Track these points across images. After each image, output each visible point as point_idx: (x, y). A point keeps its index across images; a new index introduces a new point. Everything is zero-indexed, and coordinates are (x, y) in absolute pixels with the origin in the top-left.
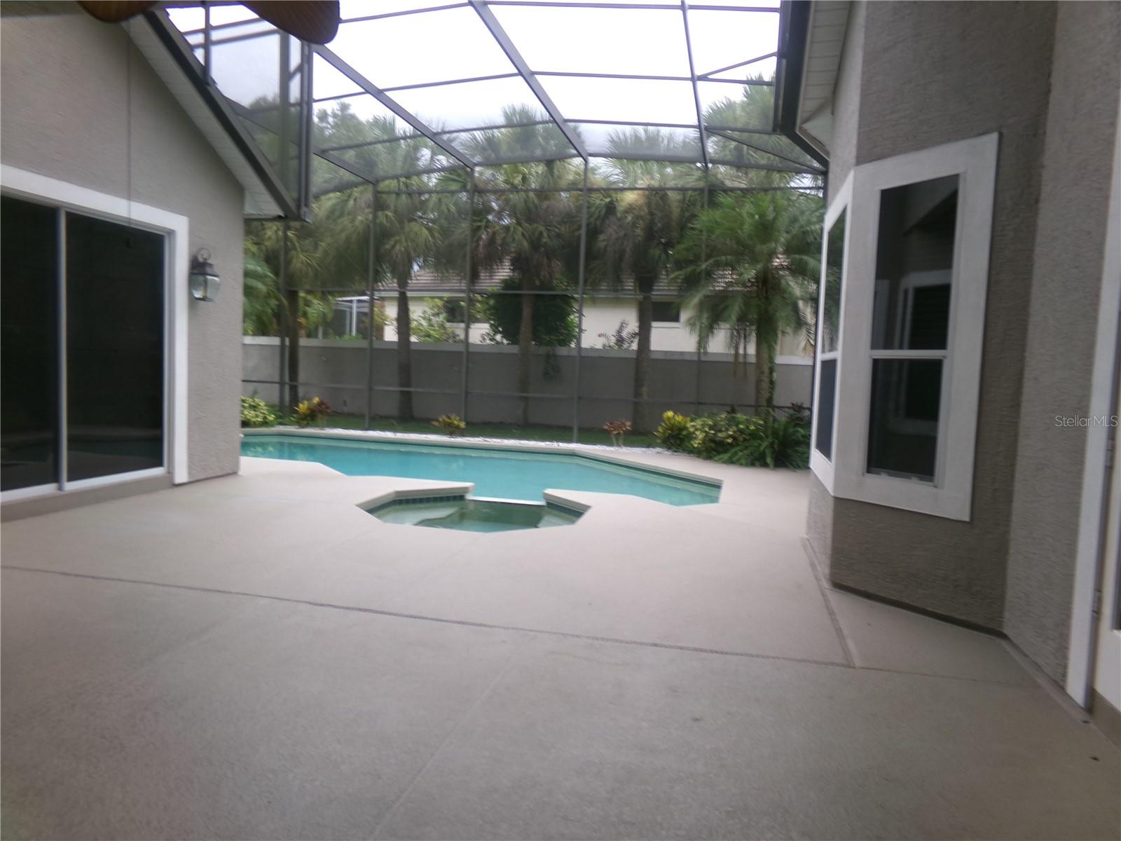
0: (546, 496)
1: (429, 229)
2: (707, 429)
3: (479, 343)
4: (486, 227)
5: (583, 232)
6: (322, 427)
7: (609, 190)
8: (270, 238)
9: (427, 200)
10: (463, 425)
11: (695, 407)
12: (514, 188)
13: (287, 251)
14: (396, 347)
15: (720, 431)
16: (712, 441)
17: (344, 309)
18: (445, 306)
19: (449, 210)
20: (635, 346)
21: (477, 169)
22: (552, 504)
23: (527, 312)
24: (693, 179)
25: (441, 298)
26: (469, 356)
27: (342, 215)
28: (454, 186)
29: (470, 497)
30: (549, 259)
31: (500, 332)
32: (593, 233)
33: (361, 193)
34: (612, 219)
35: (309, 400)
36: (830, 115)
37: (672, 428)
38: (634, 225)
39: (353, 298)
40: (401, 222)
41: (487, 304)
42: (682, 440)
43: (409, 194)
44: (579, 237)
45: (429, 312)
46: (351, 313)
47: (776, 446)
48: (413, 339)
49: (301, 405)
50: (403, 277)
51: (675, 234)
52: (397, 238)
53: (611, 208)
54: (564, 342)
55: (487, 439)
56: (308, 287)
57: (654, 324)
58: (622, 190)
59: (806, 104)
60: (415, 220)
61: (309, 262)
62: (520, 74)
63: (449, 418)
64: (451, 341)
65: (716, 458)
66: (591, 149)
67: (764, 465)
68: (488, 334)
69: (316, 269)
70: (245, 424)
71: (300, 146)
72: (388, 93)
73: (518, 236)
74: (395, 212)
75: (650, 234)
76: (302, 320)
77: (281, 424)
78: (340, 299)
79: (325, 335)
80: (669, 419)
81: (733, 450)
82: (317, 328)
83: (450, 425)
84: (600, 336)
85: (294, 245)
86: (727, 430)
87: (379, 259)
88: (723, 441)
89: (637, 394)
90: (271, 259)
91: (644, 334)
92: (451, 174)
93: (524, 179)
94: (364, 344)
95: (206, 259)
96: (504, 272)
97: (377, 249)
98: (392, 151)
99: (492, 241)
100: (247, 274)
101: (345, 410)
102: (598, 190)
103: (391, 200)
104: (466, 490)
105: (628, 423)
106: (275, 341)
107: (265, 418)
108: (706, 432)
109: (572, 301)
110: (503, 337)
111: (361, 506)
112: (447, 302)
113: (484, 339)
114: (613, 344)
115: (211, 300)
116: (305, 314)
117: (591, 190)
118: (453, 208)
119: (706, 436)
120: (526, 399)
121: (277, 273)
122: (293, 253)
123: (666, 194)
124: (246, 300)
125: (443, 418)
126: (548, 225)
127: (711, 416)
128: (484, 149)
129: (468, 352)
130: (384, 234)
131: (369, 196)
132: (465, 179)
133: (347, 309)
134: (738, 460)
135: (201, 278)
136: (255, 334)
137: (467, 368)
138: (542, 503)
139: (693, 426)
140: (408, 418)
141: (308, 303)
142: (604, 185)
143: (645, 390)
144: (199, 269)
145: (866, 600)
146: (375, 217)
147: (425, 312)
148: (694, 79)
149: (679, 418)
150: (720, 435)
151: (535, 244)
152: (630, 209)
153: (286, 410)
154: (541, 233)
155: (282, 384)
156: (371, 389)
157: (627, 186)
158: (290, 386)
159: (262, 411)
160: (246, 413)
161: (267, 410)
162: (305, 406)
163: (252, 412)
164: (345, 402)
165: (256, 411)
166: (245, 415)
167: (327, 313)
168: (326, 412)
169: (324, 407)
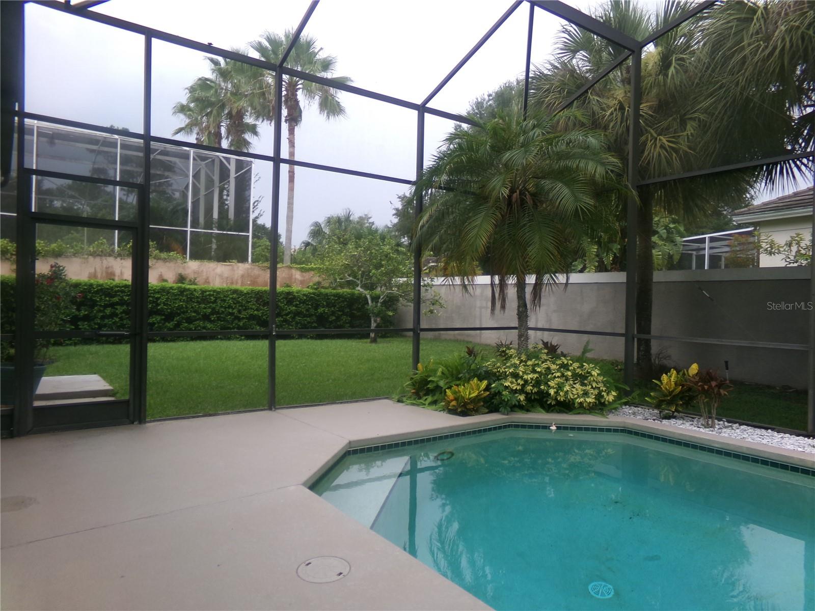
35: (681, 367)
39: (707, 236)
49: (665, 377)
107: (600, 396)
153: (637, 383)
155: (628, 336)
158: (639, 340)
159: (594, 385)
160: (567, 388)
161: (603, 382)
162: (672, 379)
163: (578, 386)
164: (726, 362)
165: (585, 385)
166: (567, 392)
167: (673, 255)
168: (720, 394)
169: (714, 384)
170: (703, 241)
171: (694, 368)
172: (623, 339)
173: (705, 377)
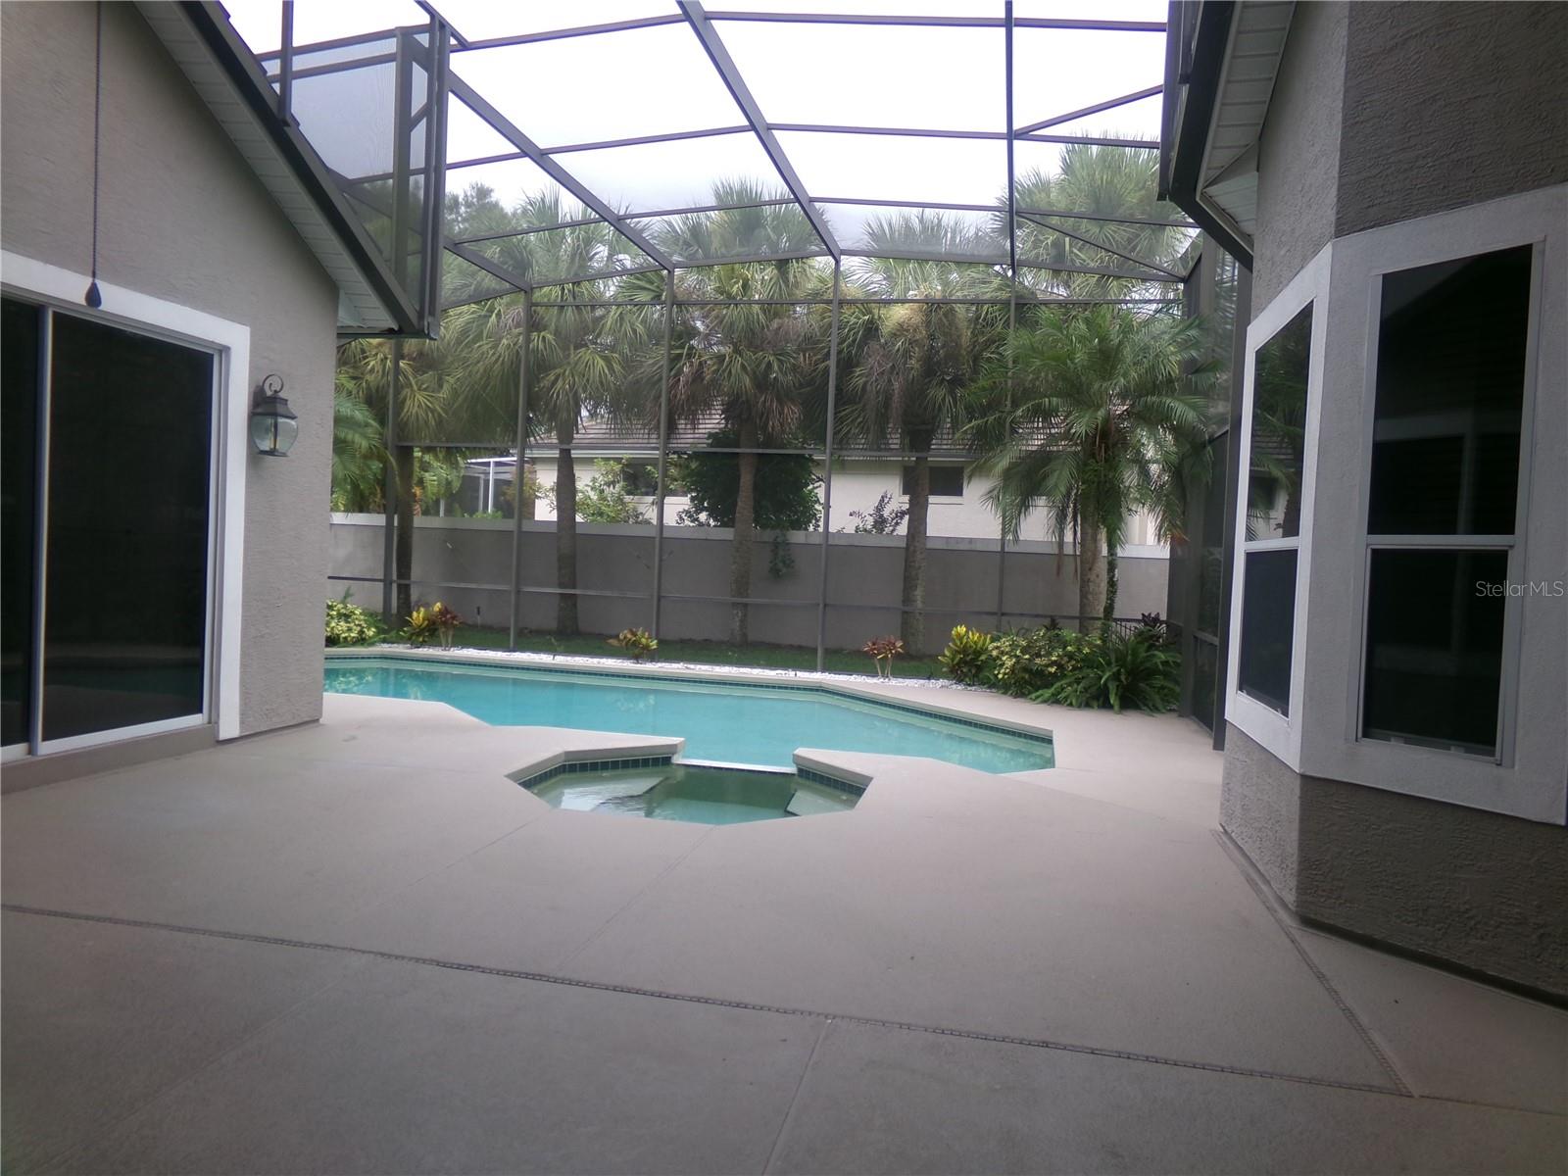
0: (797, 760)
1: (606, 359)
2: (1018, 653)
3: (675, 524)
4: (689, 356)
5: (832, 363)
6: (447, 646)
7: (866, 303)
8: (372, 370)
9: (602, 317)
10: (654, 644)
11: (998, 618)
12: (731, 300)
13: (398, 390)
14: (554, 529)
15: (1038, 655)
16: (1025, 669)
17: (477, 475)
18: (622, 471)
19: (635, 331)
20: (903, 529)
21: (678, 272)
22: (808, 772)
23: (746, 480)
24: (990, 287)
25: (618, 460)
26: (662, 542)
27: (479, 337)
28: (643, 297)
29: (677, 760)
30: (780, 402)
31: (706, 509)
32: (847, 365)
33: (508, 305)
34: (874, 345)
35: (427, 605)
36: (1256, 173)
37: (965, 650)
38: (907, 354)
39: (492, 460)
40: (565, 348)
41: (687, 467)
42: (979, 669)
43: (577, 307)
44: (826, 370)
45: (601, 479)
46: (487, 482)
47: (1123, 678)
48: (579, 518)
49: (415, 614)
50: (567, 429)
51: (966, 369)
52: (558, 371)
53: (871, 329)
54: (800, 524)
55: (692, 666)
56: (428, 442)
57: (932, 499)
58: (888, 302)
59: (1213, 157)
60: (586, 345)
61: (428, 403)
62: (752, 127)
63: (634, 634)
64: (631, 521)
65: (1033, 696)
66: (842, 245)
67: (1106, 705)
68: (687, 512)
69: (440, 415)
70: (332, 641)
71: (423, 234)
72: (554, 157)
73: (736, 368)
74: (557, 333)
75: (930, 368)
76: (417, 491)
77: (384, 641)
78: (473, 461)
79: (449, 512)
80: (959, 636)
81: (1058, 684)
82: (437, 502)
83: (636, 644)
84: (852, 515)
85: (409, 380)
86: (1049, 654)
87: (532, 403)
88: (1042, 671)
89: (907, 599)
90: (375, 401)
91: (917, 514)
92: (638, 279)
93: (745, 286)
94: (510, 525)
95: (276, 392)
96: (713, 422)
97: (529, 387)
98: (554, 245)
99: (698, 376)
100: (339, 421)
101: (479, 620)
102: (853, 302)
103: (551, 316)
104: (673, 749)
105: (899, 644)
106: (380, 520)
107: (361, 632)
108: (1016, 656)
109: (810, 464)
110: (710, 516)
111: (513, 777)
112: (627, 466)
113: (681, 518)
114: (869, 527)
115: (284, 455)
116: (421, 482)
117: (841, 303)
118: (640, 329)
119: (1018, 662)
120: (746, 605)
121: (382, 422)
122: (406, 391)
123: (952, 309)
124: (336, 459)
125: (625, 634)
126: (780, 354)
127: (1024, 632)
128: (687, 244)
129: (662, 538)
130: (541, 366)
131: (519, 310)
132: (658, 287)
133: (482, 476)
134: (1066, 698)
135: (270, 421)
136: (347, 510)
137: (661, 560)
138: (791, 769)
139: (997, 648)
140: (570, 634)
141: (425, 467)
142: (860, 295)
143: (919, 593)
144: (266, 407)
145: (1371, 952)
146: (528, 341)
147: (594, 480)
148: (1012, 136)
149: (974, 636)
150: (1038, 661)
151: (762, 383)
152: (901, 329)
153: (394, 622)
154: (769, 365)
155: (387, 582)
156: (518, 592)
157: (894, 296)
158: (399, 586)
159: (357, 622)
160: (333, 624)
161: (365, 620)
162: (421, 615)
163: (342, 623)
164: (478, 609)
165: (349, 623)
166: (333, 628)
167: (452, 481)
168: (452, 623)
169: (449, 616)
170: (488, 464)
171: (438, 606)
172: (381, 584)
173: (444, 612)
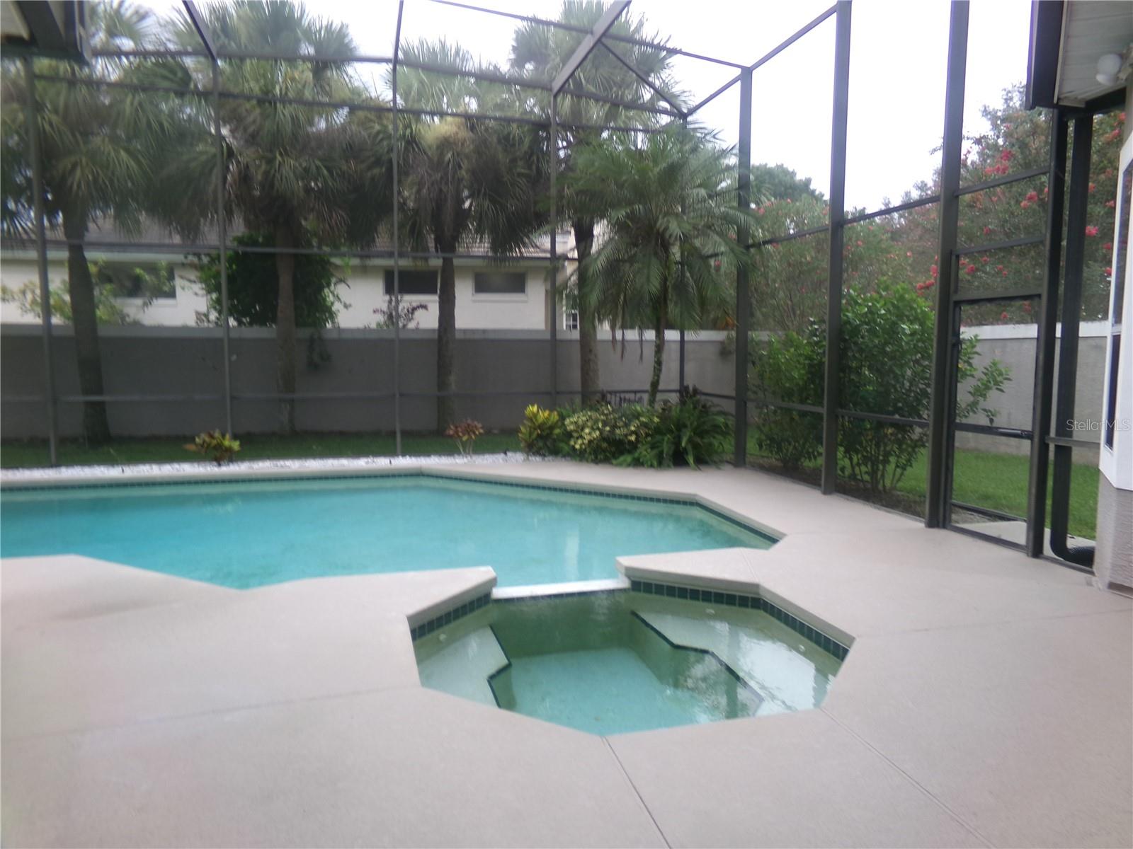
0: (630, 572)
10: (236, 445)
15: (618, 427)
16: (609, 440)
22: (647, 585)
23: (285, 280)
26: (230, 343)
34: (418, 156)
37: (539, 427)
42: (556, 442)
53: (411, 142)
55: (280, 464)
63: (214, 437)
80: (533, 415)
81: (641, 450)
83: (219, 447)
84: (374, 312)
88: (623, 440)
89: (442, 384)
91: (448, 309)
109: (329, 266)
113: (202, 320)
125: (203, 438)
138: (621, 583)
140: (102, 439)
149: (544, 414)
156: (55, 401)
